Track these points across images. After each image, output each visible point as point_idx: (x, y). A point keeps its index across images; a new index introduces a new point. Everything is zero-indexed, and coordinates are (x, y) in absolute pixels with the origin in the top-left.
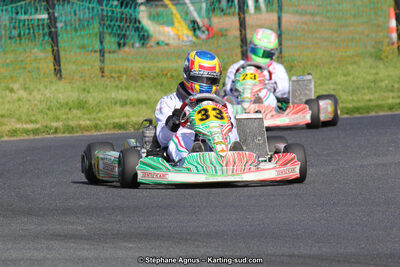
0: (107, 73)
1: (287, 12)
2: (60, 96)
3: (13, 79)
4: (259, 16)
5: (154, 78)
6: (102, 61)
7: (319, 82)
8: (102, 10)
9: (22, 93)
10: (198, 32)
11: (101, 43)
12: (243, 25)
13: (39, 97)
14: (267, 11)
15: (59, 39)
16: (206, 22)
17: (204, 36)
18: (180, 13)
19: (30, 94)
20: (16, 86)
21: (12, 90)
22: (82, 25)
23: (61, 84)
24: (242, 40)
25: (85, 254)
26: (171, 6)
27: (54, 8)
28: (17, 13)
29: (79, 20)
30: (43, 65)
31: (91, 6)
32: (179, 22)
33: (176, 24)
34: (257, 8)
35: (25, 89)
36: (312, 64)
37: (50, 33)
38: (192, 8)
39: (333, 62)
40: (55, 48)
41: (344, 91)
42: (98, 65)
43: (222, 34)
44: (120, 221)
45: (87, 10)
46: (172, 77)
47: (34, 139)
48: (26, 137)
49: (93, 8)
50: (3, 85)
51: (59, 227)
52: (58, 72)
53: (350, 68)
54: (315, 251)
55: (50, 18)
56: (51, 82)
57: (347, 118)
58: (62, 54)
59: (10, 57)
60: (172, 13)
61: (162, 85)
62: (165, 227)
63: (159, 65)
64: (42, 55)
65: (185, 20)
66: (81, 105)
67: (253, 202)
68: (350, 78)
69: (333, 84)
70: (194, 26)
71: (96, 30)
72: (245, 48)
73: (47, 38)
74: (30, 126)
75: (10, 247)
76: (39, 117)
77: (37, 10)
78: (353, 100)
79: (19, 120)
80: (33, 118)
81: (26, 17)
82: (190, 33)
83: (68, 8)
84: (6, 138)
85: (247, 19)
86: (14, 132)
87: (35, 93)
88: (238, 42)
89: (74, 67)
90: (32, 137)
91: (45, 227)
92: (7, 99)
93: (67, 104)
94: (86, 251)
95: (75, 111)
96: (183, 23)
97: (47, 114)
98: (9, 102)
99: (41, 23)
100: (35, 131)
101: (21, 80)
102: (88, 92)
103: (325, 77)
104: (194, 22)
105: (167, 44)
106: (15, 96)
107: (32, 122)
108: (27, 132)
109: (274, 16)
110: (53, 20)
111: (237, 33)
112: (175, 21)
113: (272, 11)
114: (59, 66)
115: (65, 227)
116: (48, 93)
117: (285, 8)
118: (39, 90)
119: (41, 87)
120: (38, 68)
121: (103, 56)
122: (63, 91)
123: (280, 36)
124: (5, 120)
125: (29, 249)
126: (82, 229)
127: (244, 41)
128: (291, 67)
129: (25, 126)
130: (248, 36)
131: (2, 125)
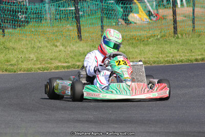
1: (198, 7)
2: (81, 49)
3: (57, 40)
4: (183, 9)
5: (129, 40)
6: (102, 31)
8: (102, 5)
9: (61, 48)
10: (151, 17)
11: (102, 22)
12: (174, 13)
13: (70, 49)
14: (187, 6)
15: (80, 20)
16: (156, 12)
17: (154, 19)
18: (142, 7)
19: (66, 48)
20: (58, 44)
21: (56, 46)
22: (92, 13)
23: (81, 44)
24: (174, 21)
26: (137, 3)
27: (78, 4)
28: (59, 7)
29: (91, 10)
30: (72, 33)
31: (97, 3)
32: (142, 12)
33: (140, 13)
34: (182, 5)
35: (63, 45)
37: (76, 17)
38: (148, 5)
40: (78, 25)
42: (100, 33)
43: (164, 18)
44: (111, 114)
45: (94, 5)
46: (138, 40)
47: (67, 71)
48: (64, 70)
49: (98, 4)
50: (52, 43)
51: (80, 116)
52: (80, 37)
55: (76, 9)
56: (76, 42)
58: (82, 27)
59: (55, 29)
60: (138, 7)
61: (133, 43)
62: (134, 117)
63: (131, 34)
64: (72, 28)
65: (144, 10)
67: (180, 104)
70: (150, 14)
71: (99, 16)
72: (175, 25)
73: (74, 19)
74: (65, 65)
75: (55, 126)
76: (70, 60)
77: (69, 5)
79: (60, 61)
80: (67, 60)
81: (64, 9)
82: (148, 18)
83: (85, 4)
84: (53, 71)
85: (177, 10)
86: (57, 68)
87: (68, 48)
88: (172, 22)
89: (88, 35)
90: (66, 70)
91: (73, 116)
92: (54, 50)
93: (84, 53)
94: (94, 129)
96: (144, 12)
97: (74, 58)
98: (54, 52)
99: (71, 12)
100: (68, 67)
101: (61, 41)
104: (149, 11)
105: (135, 23)
106: (58, 49)
107: (66, 62)
108: (64, 67)
109: (191, 9)
110: (77, 10)
111: (172, 18)
112: (139, 10)
113: (190, 6)
114: (80, 34)
115: (83, 116)
116: (74, 48)
117: (196, 5)
118: (70, 46)
119: (71, 45)
120: (70, 35)
121: (103, 29)
122: (82, 47)
123: (194, 19)
124: (53, 61)
125: (65, 127)
126: (91, 117)
127: (175, 21)
128: (200, 35)
129: (63, 64)
130: (177, 19)
131: (51, 63)
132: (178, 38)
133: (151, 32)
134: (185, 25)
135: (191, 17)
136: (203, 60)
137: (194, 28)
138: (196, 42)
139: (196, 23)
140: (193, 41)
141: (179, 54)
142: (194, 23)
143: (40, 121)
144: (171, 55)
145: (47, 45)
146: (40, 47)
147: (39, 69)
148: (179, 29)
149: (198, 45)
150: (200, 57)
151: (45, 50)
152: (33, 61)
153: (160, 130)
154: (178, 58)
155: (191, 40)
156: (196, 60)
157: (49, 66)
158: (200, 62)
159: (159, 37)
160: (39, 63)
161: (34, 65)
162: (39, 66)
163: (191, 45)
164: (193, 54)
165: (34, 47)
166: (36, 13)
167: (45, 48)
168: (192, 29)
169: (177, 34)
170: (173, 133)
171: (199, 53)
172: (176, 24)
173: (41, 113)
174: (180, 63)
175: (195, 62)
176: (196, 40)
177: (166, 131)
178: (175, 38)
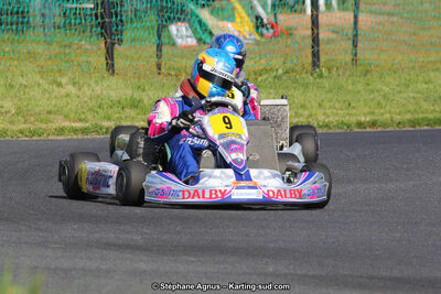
0: (163, 70)
1: (365, 11)
3: (61, 73)
6: (159, 56)
7: (398, 89)
9: (71, 89)
10: (261, 29)
11: (159, 37)
12: (315, 23)
13: (88, 93)
14: (339, 9)
16: (273, 20)
18: (243, 7)
19: (80, 90)
20: (64, 80)
21: (60, 85)
23: (113, 81)
24: (313, 40)
25: (142, 266)
29: (136, 10)
33: (238, 20)
34: (328, 5)
35: (74, 84)
36: (390, 70)
37: (103, 23)
39: (413, 68)
41: (425, 101)
42: (154, 60)
43: (289, 33)
44: (179, 232)
47: (83, 139)
48: (75, 137)
50: (50, 78)
51: (112, 236)
52: (111, 67)
53: (432, 74)
54: (396, 273)
56: (103, 77)
57: (427, 131)
59: (55, 48)
60: (234, 9)
62: (230, 241)
65: (249, 15)
66: (135, 104)
68: (431, 86)
69: (412, 92)
70: (259, 23)
71: (154, 23)
72: (316, 48)
74: (78, 125)
75: (60, 255)
76: (89, 115)
78: (434, 110)
79: (66, 117)
80: (83, 116)
81: (79, 6)
82: (254, 30)
84: (52, 137)
85: (320, 16)
86: (61, 131)
87: (85, 89)
88: (309, 42)
89: (128, 63)
90: (80, 136)
91: (97, 236)
92: (54, 94)
93: (119, 102)
94: (143, 263)
95: (127, 110)
96: (246, 18)
97: (97, 112)
98: (56, 97)
100: (84, 131)
101: (70, 74)
102: (144, 90)
103: (404, 84)
104: (258, 18)
106: (63, 91)
107: (81, 120)
108: (75, 131)
109: (350, 16)
111: (310, 32)
112: (236, 15)
114: (112, 59)
115: (121, 236)
116: (98, 89)
117: (362, 7)
118: (89, 85)
119: (92, 83)
120: (89, 63)
121: (161, 51)
122: (114, 88)
123: (356, 36)
124: (52, 116)
125: (81, 258)
126: (138, 239)
127: (315, 40)
128: (367, 71)
129: (73, 125)
130: (320, 36)
131: (48, 121)
132: (321, 76)
133: (263, 61)
134: (335, 50)
135: (350, 33)
136: (374, 124)
137: (356, 55)
138: (360, 87)
139: (360, 45)
140: (353, 84)
141: (322, 111)
142: (355, 46)
143: (26, 243)
144: (306, 112)
145: (41, 82)
146: (26, 86)
147: (21, 132)
148: (323, 58)
149: (363, 93)
150: (368, 119)
151: (35, 93)
152: (9, 115)
153: (286, 271)
154: (321, 118)
155: (350, 82)
156: (360, 124)
157: (44, 126)
158: (368, 129)
159: (280, 71)
160: (23, 120)
161: (12, 123)
162: (23, 126)
163: (350, 91)
164: (354, 111)
165: (11, 86)
166: (18, 13)
167: (36, 88)
168: (351, 57)
169: (318, 66)
170: (314, 277)
171: (367, 110)
172: (318, 46)
173: (30, 227)
174: (325, 130)
175: (356, 130)
176: (359, 82)
177: (299, 272)
178: (315, 75)
